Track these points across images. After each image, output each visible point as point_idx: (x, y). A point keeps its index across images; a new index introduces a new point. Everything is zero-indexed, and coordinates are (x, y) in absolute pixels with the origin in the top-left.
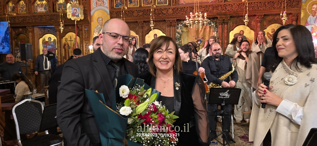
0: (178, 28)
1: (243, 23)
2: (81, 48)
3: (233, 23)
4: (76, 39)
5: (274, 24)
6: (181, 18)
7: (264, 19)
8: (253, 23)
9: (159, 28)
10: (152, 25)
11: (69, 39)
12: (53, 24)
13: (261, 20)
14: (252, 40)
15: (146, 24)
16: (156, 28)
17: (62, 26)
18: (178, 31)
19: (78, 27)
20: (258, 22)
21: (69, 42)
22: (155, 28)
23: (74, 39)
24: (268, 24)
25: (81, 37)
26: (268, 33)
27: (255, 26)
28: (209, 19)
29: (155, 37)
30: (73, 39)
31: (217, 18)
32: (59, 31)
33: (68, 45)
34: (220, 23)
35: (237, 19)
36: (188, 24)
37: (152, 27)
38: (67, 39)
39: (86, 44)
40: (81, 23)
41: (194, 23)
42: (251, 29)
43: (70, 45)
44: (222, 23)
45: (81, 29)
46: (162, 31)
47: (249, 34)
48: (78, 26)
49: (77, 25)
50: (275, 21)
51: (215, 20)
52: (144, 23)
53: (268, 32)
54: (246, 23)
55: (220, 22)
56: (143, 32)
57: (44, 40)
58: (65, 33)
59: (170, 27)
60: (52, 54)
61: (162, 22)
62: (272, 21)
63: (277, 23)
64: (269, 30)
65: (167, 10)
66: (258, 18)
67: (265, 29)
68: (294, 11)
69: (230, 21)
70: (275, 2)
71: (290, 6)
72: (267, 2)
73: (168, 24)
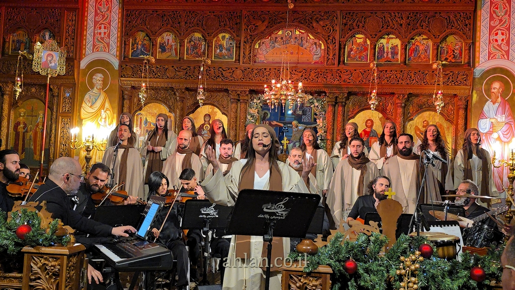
0: (251, 106)
3: (354, 104)
5: (428, 113)
6: (257, 88)
7: (410, 102)
8: (390, 107)
10: (201, 97)
13: (405, 104)
16: (209, 102)
17: (18, 85)
18: (252, 112)
19: (51, 90)
20: (397, 107)
22: (206, 102)
24: (416, 111)
25: (55, 110)
26: (417, 129)
27: (393, 114)
29: (207, 119)
31: (324, 93)
33: (25, 124)
34: (329, 103)
35: (362, 97)
37: (202, 101)
39: (63, 125)
44: (334, 103)
45: (57, 95)
48: (52, 87)
49: (50, 85)
52: (187, 92)
55: (329, 100)
56: (182, 109)
61: (222, 93)
62: (424, 107)
63: (432, 111)
64: (417, 121)
65: (232, 71)
66: (398, 98)
67: (412, 119)
68: (461, 91)
69: (348, 100)
70: (427, 72)
71: (453, 81)
72: (413, 72)
73: (232, 97)
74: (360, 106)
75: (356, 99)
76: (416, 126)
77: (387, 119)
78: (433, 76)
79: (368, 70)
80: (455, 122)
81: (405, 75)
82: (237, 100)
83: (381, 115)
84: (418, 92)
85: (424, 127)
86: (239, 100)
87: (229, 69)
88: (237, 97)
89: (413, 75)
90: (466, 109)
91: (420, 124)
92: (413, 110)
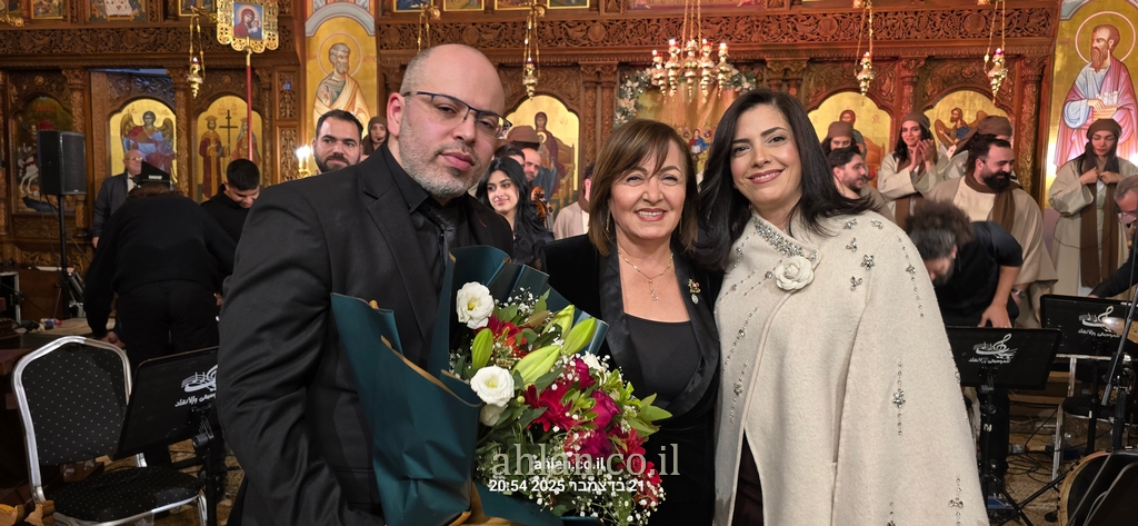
0: (622, 95)
1: (854, 86)
2: (268, 154)
3: (819, 82)
4: (248, 120)
5: (961, 93)
6: (633, 58)
7: (928, 74)
8: (889, 86)
9: (555, 92)
10: (530, 80)
11: (222, 121)
12: (164, 64)
13: (918, 77)
14: (881, 146)
15: (510, 74)
16: (544, 89)
17: (196, 72)
18: (623, 105)
19: (255, 78)
20: (904, 84)
21: (223, 133)
22: (539, 90)
23: (243, 120)
24: (940, 91)
25: (267, 114)
26: (939, 124)
27: (895, 98)
28: (736, 65)
29: (541, 122)
30: (236, 121)
31: (763, 62)
32: (184, 90)
33: (218, 142)
34: (772, 82)
35: (834, 68)
36: (661, 82)
37: (531, 88)
38: (215, 119)
39: (284, 142)
40: (268, 63)
41: (681, 78)
42: (881, 107)
43: (224, 144)
44: (780, 82)
45: (268, 86)
46: (564, 103)
47: (874, 125)
48: (257, 72)
49: (253, 69)
50: (966, 80)
51: (756, 71)
53: (940, 117)
54: (863, 84)
55: (772, 76)
57: (127, 123)
58: (208, 97)
59: (596, 88)
60: (157, 172)
61: (566, 72)
62: (954, 82)
63: (972, 89)
64: (940, 111)
65: (585, 28)
66: (906, 66)
67: (930, 108)
68: (1033, 47)
69: (808, 74)
70: (967, 13)
71: (1018, 29)
72: (939, 14)
73: (586, 78)
74: (829, 85)
75: (822, 72)
76: (939, 121)
78: (979, 18)
79: (851, 14)
80: (1014, 110)
81: (924, 20)
82: (595, 82)
84: (946, 53)
85: (953, 121)
86: (599, 84)
87: (579, 24)
88: (595, 78)
89: (939, 20)
90: (1039, 83)
92: (932, 89)
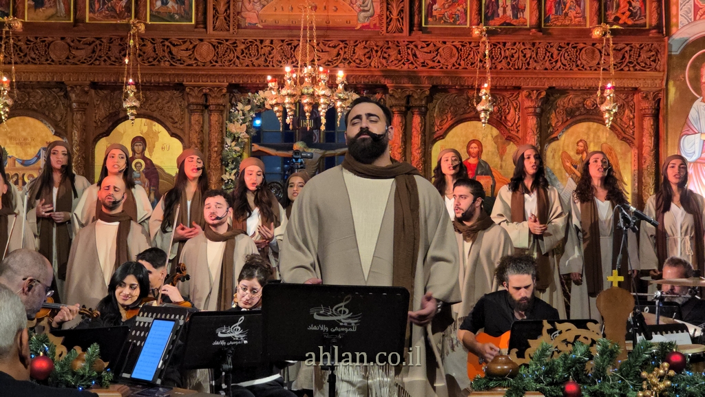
0: (232, 119)
1: (474, 116)
3: (444, 110)
5: (585, 125)
6: (245, 80)
7: (551, 105)
8: (512, 115)
15: (102, 93)
18: (234, 130)
20: (528, 114)
22: (141, 113)
24: (564, 123)
26: (565, 156)
27: (520, 128)
29: (139, 148)
31: (384, 89)
44: (403, 109)
46: (166, 126)
52: (93, 91)
55: (395, 102)
56: (84, 129)
59: (202, 111)
61: (169, 93)
62: (577, 113)
63: (594, 120)
64: (566, 143)
65: (191, 46)
66: (529, 96)
67: (556, 139)
68: (646, 81)
69: (431, 101)
70: (582, 45)
71: (630, 62)
72: (556, 45)
73: (192, 100)
74: (455, 114)
75: (446, 100)
76: (564, 152)
77: (509, 139)
78: (593, 52)
79: (470, 43)
80: (636, 142)
81: (541, 51)
82: (202, 105)
83: (495, 132)
84: (566, 84)
85: (578, 153)
86: (207, 107)
87: (184, 42)
88: (201, 101)
89: (556, 52)
90: (656, 117)
91: (571, 148)
92: (556, 120)
